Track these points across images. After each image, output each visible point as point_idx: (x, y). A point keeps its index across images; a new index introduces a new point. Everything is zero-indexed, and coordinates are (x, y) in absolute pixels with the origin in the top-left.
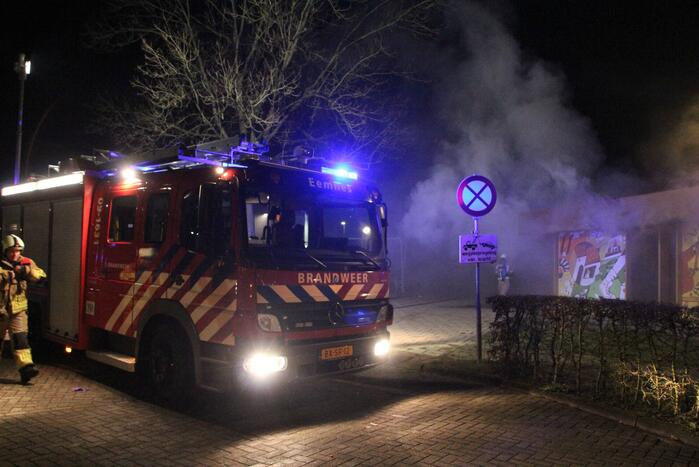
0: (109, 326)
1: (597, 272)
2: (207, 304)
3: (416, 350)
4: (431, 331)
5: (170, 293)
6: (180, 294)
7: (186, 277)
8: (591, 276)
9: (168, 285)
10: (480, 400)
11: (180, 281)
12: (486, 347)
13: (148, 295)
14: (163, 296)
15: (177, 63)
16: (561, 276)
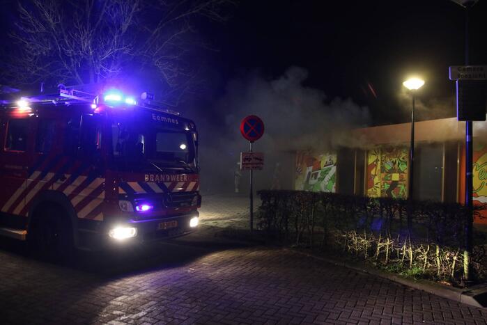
0: (5, 209)
1: (319, 176)
2: (84, 194)
3: (211, 223)
4: (218, 212)
5: (56, 186)
6: (64, 187)
7: (67, 176)
8: (315, 178)
9: (53, 181)
10: (254, 254)
11: (63, 178)
12: (255, 222)
13: (38, 187)
14: (50, 188)
15: (45, 23)
16: (297, 178)
